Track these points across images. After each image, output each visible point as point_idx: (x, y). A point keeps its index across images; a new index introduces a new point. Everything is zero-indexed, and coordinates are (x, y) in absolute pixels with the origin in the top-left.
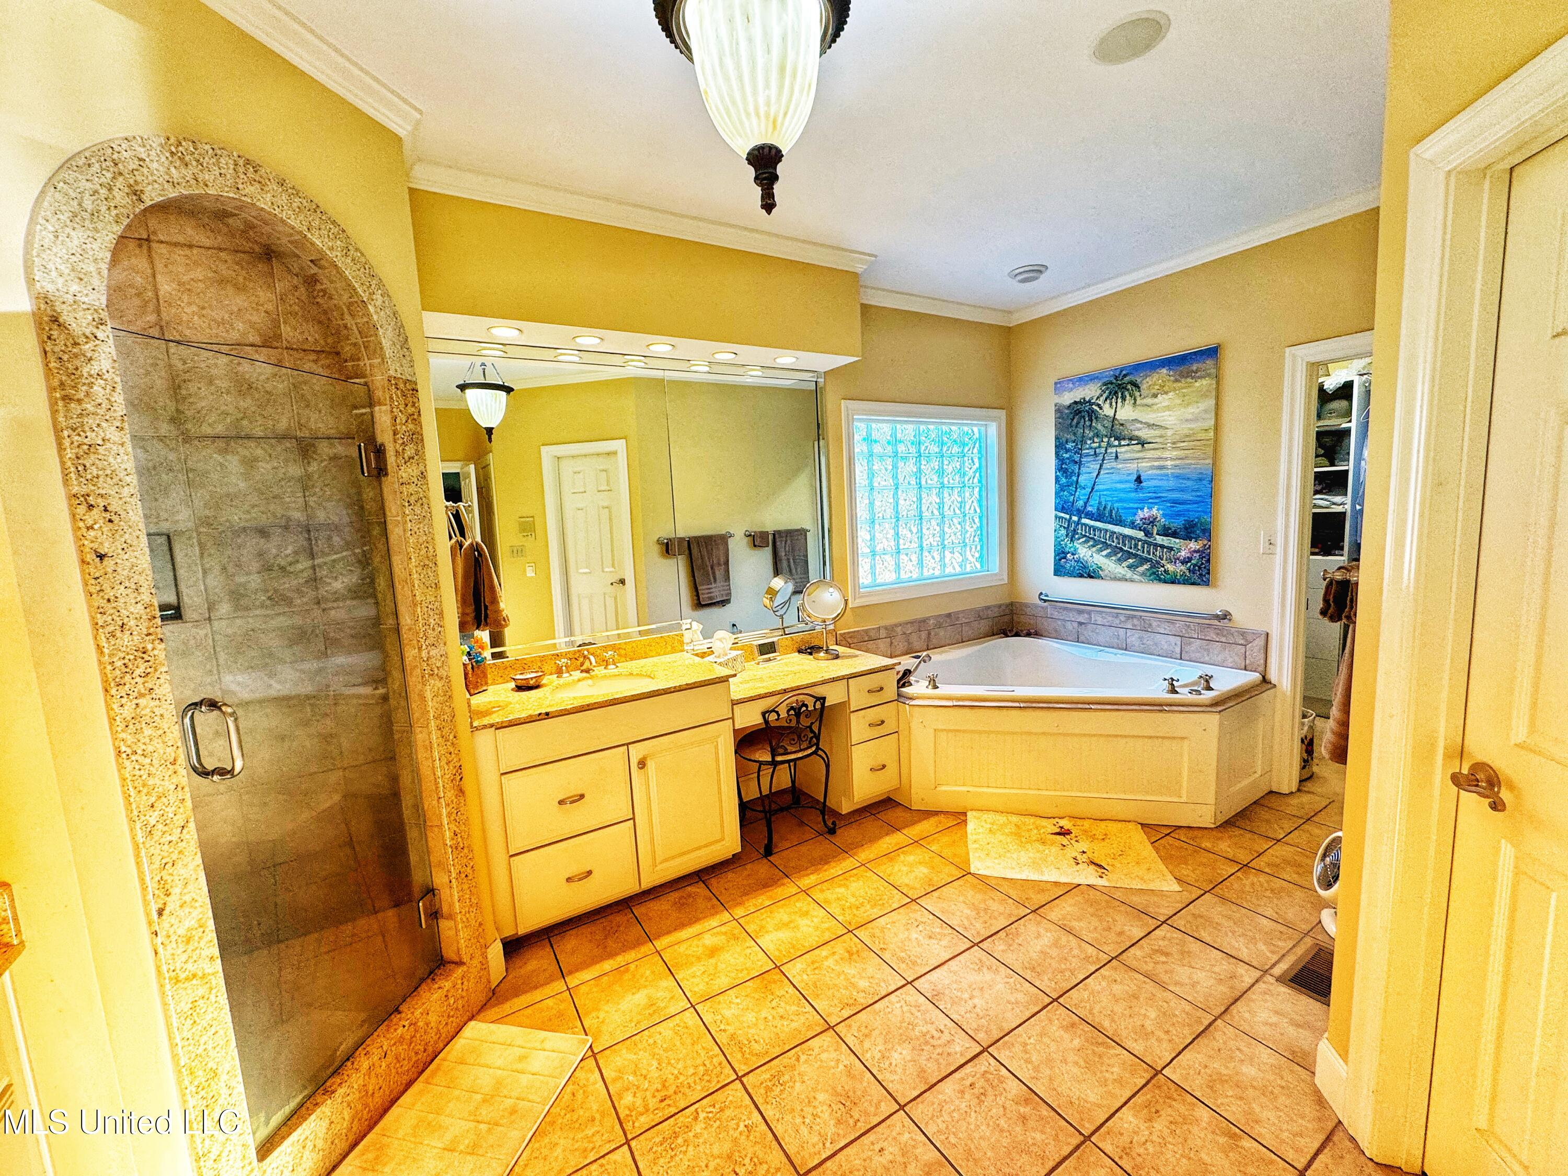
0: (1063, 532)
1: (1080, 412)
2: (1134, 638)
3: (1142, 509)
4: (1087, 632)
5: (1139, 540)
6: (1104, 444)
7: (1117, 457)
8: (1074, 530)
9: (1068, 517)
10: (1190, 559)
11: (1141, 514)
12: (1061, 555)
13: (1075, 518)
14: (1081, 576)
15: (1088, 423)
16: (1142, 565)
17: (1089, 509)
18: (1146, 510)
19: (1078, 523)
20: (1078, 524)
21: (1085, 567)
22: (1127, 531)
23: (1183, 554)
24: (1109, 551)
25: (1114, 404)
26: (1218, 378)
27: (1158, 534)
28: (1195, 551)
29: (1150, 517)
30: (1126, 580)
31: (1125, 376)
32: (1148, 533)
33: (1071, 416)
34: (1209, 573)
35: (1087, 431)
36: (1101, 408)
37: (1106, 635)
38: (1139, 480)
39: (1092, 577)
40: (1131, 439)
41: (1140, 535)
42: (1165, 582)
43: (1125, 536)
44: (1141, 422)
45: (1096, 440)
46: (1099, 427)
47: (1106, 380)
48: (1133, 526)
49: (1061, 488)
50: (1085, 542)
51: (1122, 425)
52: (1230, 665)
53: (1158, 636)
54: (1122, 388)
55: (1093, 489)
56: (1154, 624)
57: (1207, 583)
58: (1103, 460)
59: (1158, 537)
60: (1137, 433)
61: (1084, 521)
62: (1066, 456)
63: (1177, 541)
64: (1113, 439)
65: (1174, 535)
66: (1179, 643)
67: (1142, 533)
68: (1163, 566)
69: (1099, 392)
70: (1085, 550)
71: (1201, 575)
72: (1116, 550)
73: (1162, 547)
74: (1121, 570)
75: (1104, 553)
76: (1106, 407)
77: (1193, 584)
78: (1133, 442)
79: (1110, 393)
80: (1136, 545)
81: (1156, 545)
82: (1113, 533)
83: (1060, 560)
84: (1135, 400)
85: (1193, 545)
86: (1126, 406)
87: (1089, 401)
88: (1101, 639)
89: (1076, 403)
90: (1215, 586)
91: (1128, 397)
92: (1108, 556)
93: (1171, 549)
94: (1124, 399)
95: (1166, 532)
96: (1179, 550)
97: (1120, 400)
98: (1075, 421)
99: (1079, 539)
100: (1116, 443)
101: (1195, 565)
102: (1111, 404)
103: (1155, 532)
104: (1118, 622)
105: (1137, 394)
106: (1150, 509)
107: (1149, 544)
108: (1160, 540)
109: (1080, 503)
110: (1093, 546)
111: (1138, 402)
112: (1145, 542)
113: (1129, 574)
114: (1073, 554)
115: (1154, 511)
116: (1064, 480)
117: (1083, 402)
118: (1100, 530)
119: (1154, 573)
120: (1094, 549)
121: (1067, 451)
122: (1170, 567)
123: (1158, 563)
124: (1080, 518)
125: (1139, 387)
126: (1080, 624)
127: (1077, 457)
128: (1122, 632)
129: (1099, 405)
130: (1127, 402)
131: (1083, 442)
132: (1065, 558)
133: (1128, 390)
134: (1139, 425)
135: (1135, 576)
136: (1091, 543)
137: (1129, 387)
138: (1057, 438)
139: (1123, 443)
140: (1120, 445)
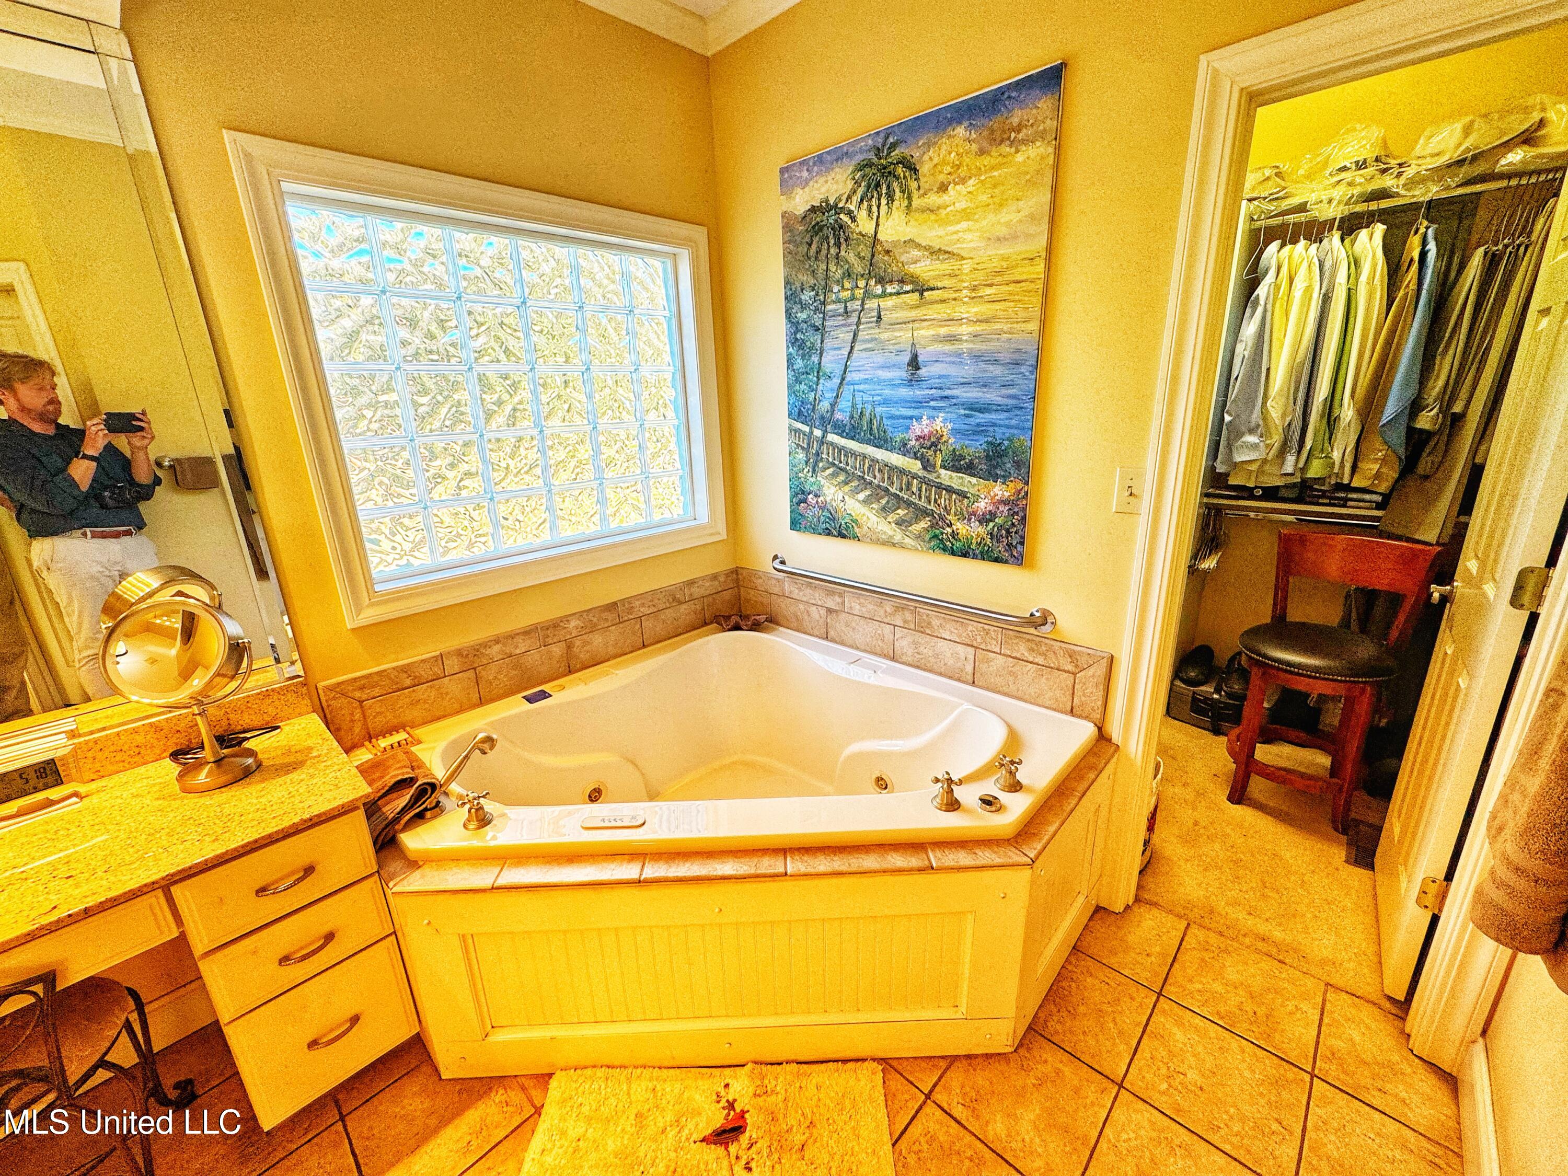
0: (801, 456)
1: (821, 229)
2: (905, 643)
3: (919, 419)
4: (839, 625)
5: (914, 477)
6: (859, 293)
7: (879, 317)
8: (818, 454)
9: (806, 429)
10: (992, 516)
11: (919, 428)
12: (800, 495)
13: (818, 433)
14: (828, 533)
15: (833, 251)
16: (917, 520)
17: (838, 416)
18: (925, 421)
19: (822, 441)
20: (823, 443)
21: (834, 520)
22: (896, 459)
23: (982, 505)
24: (868, 492)
25: (875, 209)
26: (1058, 140)
27: (943, 467)
28: (1005, 502)
29: (931, 433)
30: (894, 545)
31: (893, 146)
32: (927, 465)
33: (807, 239)
34: (1022, 543)
35: (832, 268)
36: (853, 219)
37: (864, 632)
38: (914, 363)
39: (844, 537)
40: (902, 281)
41: (915, 466)
42: (953, 553)
43: (892, 468)
44: (918, 246)
45: (847, 285)
46: (852, 257)
47: (860, 157)
48: (903, 449)
49: (797, 378)
50: (834, 475)
51: (888, 252)
52: (1048, 703)
53: (941, 643)
54: (887, 172)
55: (843, 379)
56: (936, 622)
57: (1019, 561)
58: (858, 323)
59: (943, 471)
60: (913, 269)
61: (832, 437)
62: (802, 316)
63: (974, 480)
64: (872, 282)
65: (969, 469)
66: (971, 657)
67: (918, 464)
68: (950, 525)
69: (850, 185)
70: (833, 490)
71: (1009, 545)
72: (879, 492)
73: (950, 490)
74: (885, 527)
75: (861, 496)
76: (862, 215)
77: (996, 560)
78: (907, 288)
79: (868, 187)
80: (909, 485)
81: (939, 487)
82: (874, 461)
83: (798, 504)
84: (910, 198)
85: (1000, 490)
86: (895, 213)
87: (836, 206)
88: (859, 639)
89: (813, 209)
90: (1031, 566)
91: (898, 194)
92: (866, 502)
93: (963, 495)
94: (890, 197)
95: (958, 464)
96: (977, 498)
97: (884, 201)
98: (814, 247)
99: (824, 469)
100: (879, 290)
101: (1001, 527)
102: (870, 211)
103: (939, 463)
104: (882, 613)
105: (914, 185)
106: (932, 418)
107: (929, 483)
108: (947, 477)
109: (824, 406)
110: (846, 483)
111: (916, 202)
112: (923, 480)
113: (898, 536)
114: (817, 496)
115: (938, 424)
116: (799, 363)
117: (825, 208)
118: (854, 454)
119: (935, 536)
120: (847, 488)
121: (803, 307)
122: (961, 527)
123: (942, 518)
124: (825, 432)
125: (916, 171)
126: (830, 611)
127: (817, 319)
128: (888, 629)
129: (850, 213)
130: (896, 203)
131: (827, 289)
132: (805, 501)
133: (897, 178)
134: (916, 253)
135: (907, 541)
136: (842, 478)
137: (900, 170)
138: (788, 283)
139: (890, 289)
140: (884, 295)
